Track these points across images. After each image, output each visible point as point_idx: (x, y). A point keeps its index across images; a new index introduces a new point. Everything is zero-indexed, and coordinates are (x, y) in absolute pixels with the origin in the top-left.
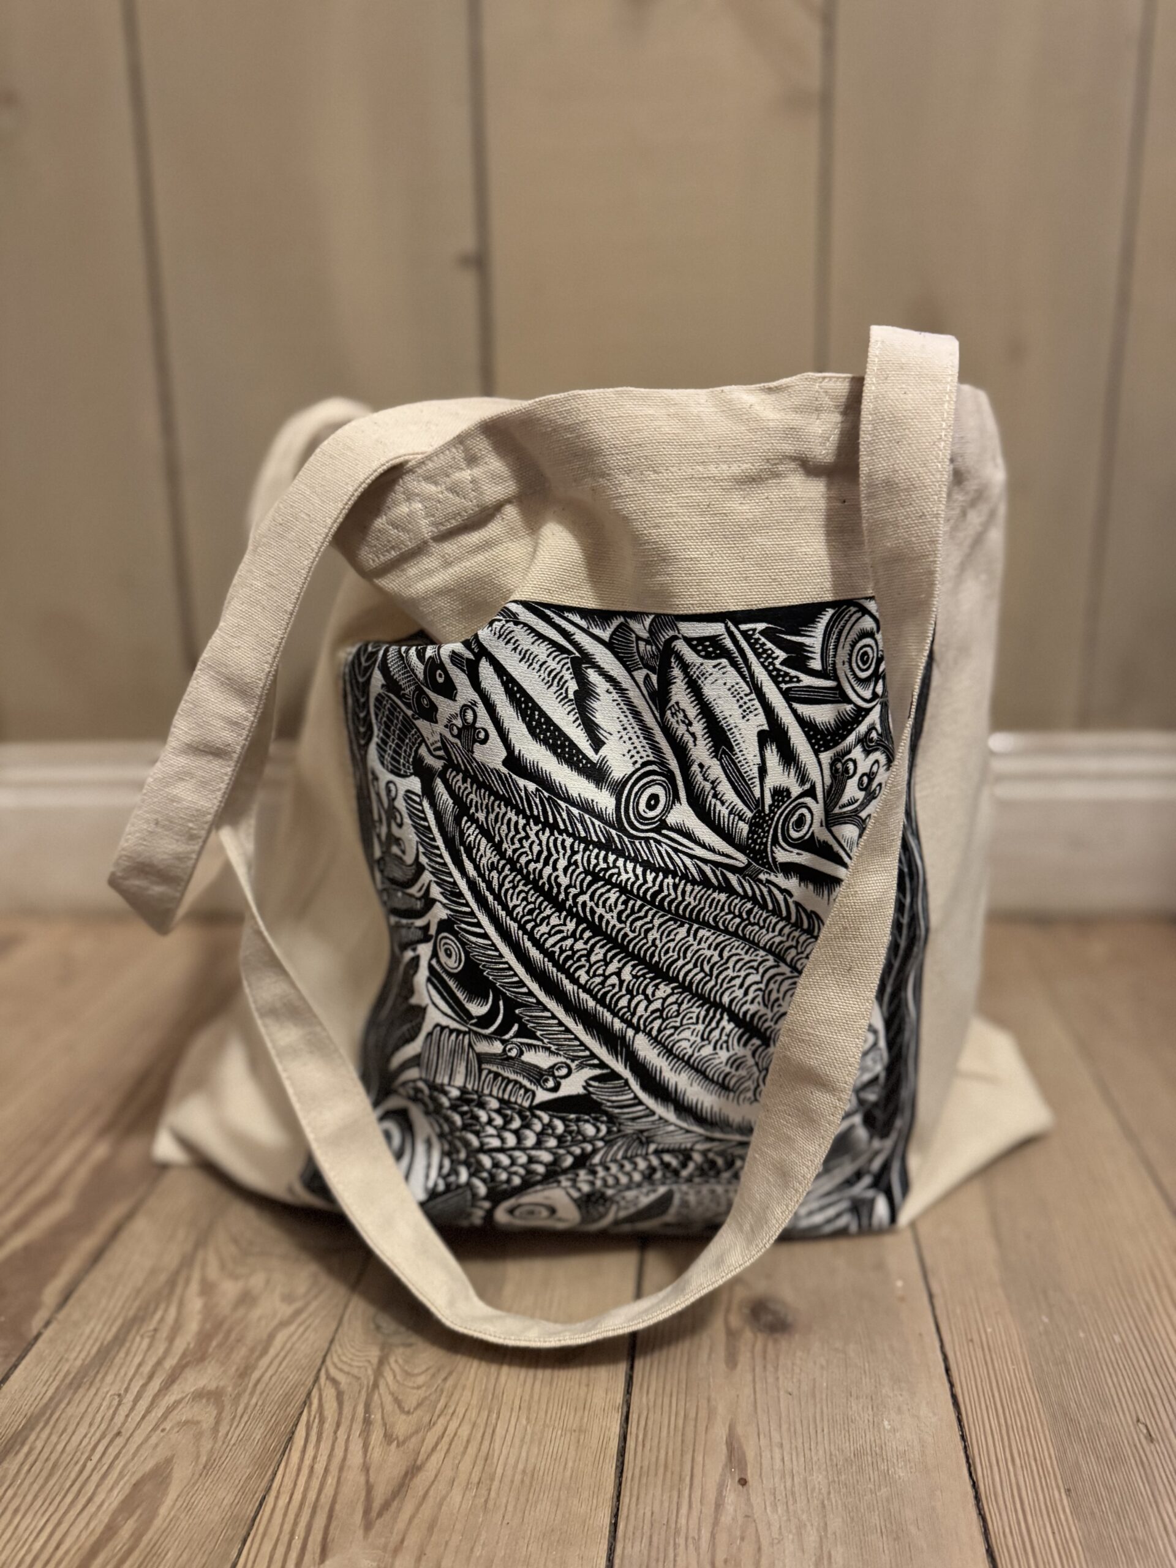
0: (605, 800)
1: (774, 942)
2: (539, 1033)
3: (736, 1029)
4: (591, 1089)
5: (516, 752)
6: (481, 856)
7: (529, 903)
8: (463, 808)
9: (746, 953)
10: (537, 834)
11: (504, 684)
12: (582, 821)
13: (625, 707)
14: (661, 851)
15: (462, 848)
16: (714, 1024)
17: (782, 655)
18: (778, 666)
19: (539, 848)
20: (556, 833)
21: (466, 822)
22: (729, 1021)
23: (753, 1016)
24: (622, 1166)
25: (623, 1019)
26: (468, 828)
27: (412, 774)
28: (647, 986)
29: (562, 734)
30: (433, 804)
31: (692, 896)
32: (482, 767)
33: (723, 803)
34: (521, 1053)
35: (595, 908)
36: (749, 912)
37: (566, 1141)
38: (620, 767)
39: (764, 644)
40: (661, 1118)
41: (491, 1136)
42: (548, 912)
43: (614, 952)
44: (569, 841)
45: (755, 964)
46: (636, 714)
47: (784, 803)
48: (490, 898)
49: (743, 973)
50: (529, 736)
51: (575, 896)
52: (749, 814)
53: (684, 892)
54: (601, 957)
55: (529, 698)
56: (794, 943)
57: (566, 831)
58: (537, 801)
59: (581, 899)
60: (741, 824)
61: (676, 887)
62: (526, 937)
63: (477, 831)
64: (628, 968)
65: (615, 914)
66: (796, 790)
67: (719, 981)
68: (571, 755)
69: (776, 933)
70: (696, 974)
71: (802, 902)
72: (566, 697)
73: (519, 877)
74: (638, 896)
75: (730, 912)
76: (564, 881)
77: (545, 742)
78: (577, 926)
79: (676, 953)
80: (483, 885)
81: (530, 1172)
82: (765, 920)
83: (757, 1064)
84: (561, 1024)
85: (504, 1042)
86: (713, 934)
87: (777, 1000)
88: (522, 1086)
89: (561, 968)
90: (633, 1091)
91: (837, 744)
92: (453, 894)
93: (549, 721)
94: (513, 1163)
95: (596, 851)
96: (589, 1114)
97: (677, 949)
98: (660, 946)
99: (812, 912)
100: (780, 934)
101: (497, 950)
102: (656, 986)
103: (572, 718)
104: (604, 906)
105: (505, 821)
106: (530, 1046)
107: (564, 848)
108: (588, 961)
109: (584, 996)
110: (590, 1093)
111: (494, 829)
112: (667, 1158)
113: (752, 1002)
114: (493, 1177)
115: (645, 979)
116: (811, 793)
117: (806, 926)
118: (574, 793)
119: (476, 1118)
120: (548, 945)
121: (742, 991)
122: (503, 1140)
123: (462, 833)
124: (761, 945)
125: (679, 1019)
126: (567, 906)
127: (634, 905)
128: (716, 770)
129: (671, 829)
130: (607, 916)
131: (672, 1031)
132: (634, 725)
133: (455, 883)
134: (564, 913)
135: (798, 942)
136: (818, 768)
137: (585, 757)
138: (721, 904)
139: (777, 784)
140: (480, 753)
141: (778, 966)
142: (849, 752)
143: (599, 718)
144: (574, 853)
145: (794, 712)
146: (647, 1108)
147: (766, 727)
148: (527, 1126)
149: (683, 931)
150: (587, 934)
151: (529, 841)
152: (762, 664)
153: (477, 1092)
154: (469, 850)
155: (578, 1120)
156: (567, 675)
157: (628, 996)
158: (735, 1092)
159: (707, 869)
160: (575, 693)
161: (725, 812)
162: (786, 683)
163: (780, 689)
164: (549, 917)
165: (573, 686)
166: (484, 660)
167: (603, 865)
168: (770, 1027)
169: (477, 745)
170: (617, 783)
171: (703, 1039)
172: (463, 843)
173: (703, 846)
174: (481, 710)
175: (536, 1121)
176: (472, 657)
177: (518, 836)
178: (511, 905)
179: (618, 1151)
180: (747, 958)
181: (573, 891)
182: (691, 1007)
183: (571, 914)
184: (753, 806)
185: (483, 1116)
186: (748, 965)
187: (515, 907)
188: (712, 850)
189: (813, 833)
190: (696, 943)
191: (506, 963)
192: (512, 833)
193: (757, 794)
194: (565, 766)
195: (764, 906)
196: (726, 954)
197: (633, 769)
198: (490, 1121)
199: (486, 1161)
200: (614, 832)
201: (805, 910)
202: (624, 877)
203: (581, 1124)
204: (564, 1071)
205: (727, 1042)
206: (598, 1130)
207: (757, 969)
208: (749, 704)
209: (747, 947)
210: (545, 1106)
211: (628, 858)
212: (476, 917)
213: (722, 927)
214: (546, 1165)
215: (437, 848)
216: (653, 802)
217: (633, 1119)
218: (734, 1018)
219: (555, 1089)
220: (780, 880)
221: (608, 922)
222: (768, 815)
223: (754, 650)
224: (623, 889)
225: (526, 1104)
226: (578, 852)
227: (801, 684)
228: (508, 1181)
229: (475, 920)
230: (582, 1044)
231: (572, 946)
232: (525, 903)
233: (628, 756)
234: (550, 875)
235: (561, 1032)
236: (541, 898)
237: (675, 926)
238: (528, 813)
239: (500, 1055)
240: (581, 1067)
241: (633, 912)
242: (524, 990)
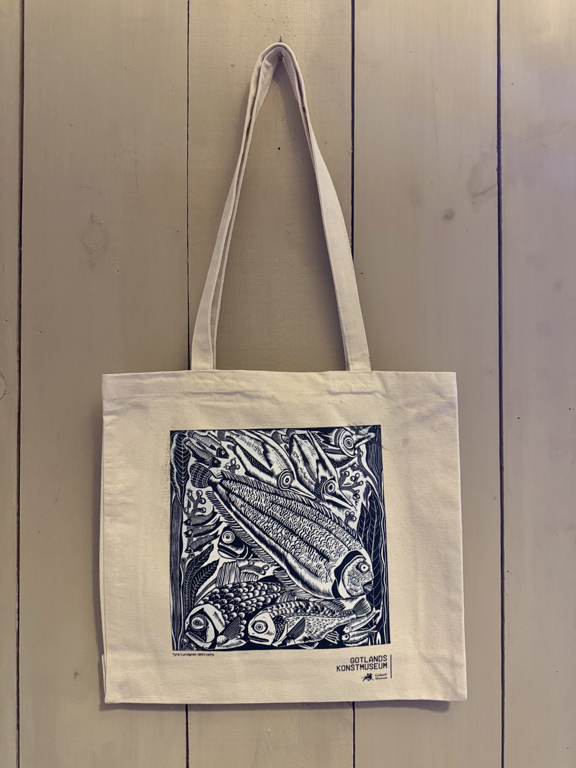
0: (274, 481)
1: (328, 527)
2: (259, 556)
3: (318, 555)
4: (275, 573)
5: (248, 470)
6: (238, 504)
7: (254, 514)
8: (229, 491)
9: (320, 529)
10: (256, 492)
11: (243, 452)
12: (268, 487)
13: (278, 455)
14: (290, 494)
15: (231, 503)
16: (311, 553)
17: (323, 440)
18: (321, 442)
19: (256, 496)
20: (261, 491)
21: (231, 495)
22: (316, 552)
23: (324, 551)
24: (287, 605)
25: (283, 549)
26: (232, 496)
27: (208, 486)
28: (289, 537)
29: (260, 463)
30: (218, 493)
31: (300, 507)
32: (238, 476)
33: (307, 479)
34: (254, 563)
35: (273, 512)
36: (318, 515)
37: (268, 592)
38: (277, 472)
39: (317, 437)
40: (297, 586)
41: (245, 596)
42: (260, 515)
43: (279, 525)
44: (265, 493)
45: (323, 534)
46: (281, 456)
47: (325, 481)
48: (241, 516)
49: (319, 536)
50: (251, 465)
51: (268, 509)
52: (314, 483)
53: (297, 505)
54: (276, 527)
55: (250, 455)
56: (334, 528)
57: (264, 490)
58: (255, 483)
59: (269, 510)
60: (312, 485)
61: (295, 504)
62: (254, 525)
63: (235, 496)
64: (284, 530)
65: (279, 513)
66: (329, 478)
67: (312, 538)
68: (263, 469)
69: (328, 523)
70: (304, 534)
71: (334, 513)
72: (261, 453)
73: (251, 507)
74: (285, 507)
75: (312, 514)
76: (264, 505)
77: (256, 466)
78: (269, 518)
79: (297, 526)
80: (239, 513)
81: (258, 605)
82: (324, 518)
83: (326, 568)
84: (265, 552)
85: (248, 560)
86: (308, 521)
87: (331, 546)
88: (254, 574)
89: (264, 533)
90: (288, 575)
91: (341, 466)
92: (229, 518)
93: (256, 460)
94: (252, 603)
95: (272, 495)
96: (275, 583)
97: (297, 524)
98: (292, 523)
99: (338, 517)
100: (329, 524)
101: (245, 531)
102: (292, 537)
103: (263, 459)
104: (276, 511)
105: (246, 490)
106: (256, 561)
107: (263, 495)
108: (272, 529)
109: (272, 541)
110: (275, 575)
111: (242, 494)
112: (301, 603)
113: (323, 546)
114: (246, 609)
115: (289, 534)
116: (334, 479)
117: (337, 522)
118: (265, 479)
119: (239, 592)
120: (260, 526)
121: (320, 542)
122: (249, 596)
123: (230, 499)
124: (324, 527)
125: (300, 550)
126: (265, 513)
127: (284, 510)
128: (305, 470)
129: (293, 487)
130: (277, 514)
131: (298, 554)
132: (281, 459)
133: (229, 514)
134: (265, 515)
135: (336, 527)
136: (336, 472)
137: (267, 469)
138: (309, 510)
139: (322, 475)
140: (237, 472)
141: (330, 535)
142: (346, 469)
143: (271, 458)
144: (266, 497)
145: (327, 455)
146: (293, 581)
147: (318, 459)
148: (256, 589)
149: (299, 518)
150: (272, 520)
151: (254, 495)
152: (317, 442)
153: (238, 583)
154: (233, 503)
155: (271, 584)
156: (260, 447)
157: (284, 540)
158: (320, 578)
159: (303, 498)
160: (263, 452)
161: (307, 481)
162: (324, 447)
163: (322, 449)
164: (260, 517)
165: (262, 450)
166: (237, 446)
167: (275, 499)
168: (329, 555)
169: (236, 471)
170: (277, 476)
171: (308, 558)
172: (230, 501)
173: (302, 491)
174: (237, 460)
175: (259, 586)
176: (234, 445)
177: (250, 494)
178: (248, 516)
179: (285, 598)
180: (320, 531)
181: (267, 508)
182: (304, 546)
183: (267, 515)
184: (315, 481)
185: (241, 590)
186: (321, 534)
187: (250, 516)
188: (304, 492)
189: (335, 491)
190: (303, 523)
191: (248, 535)
192: (248, 493)
193: (316, 477)
194: (262, 472)
195: (323, 513)
196: (313, 529)
197: (281, 471)
198: (244, 591)
199: (244, 604)
200: (277, 490)
201: (336, 516)
202: (281, 502)
203: (272, 586)
204: (267, 568)
205: (316, 559)
206: (278, 589)
207: (324, 535)
208: (314, 452)
209: (319, 527)
210: (261, 580)
211: (281, 497)
212: (237, 523)
213: (310, 519)
214: (263, 602)
215: (222, 505)
216: (287, 480)
217: (289, 585)
218: (317, 551)
219: (264, 574)
220: (326, 504)
221: (277, 516)
222: (321, 484)
223: (315, 438)
224: (281, 506)
225: (256, 581)
226: (267, 496)
227: (328, 448)
228: (251, 610)
229: (237, 524)
230: (272, 558)
231: (268, 525)
232: (253, 514)
233: (279, 468)
234: (260, 504)
235: (265, 555)
236: (258, 512)
237: (296, 517)
238: (253, 487)
239: (247, 565)
240: (272, 566)
241: (284, 512)
242: (254, 542)
